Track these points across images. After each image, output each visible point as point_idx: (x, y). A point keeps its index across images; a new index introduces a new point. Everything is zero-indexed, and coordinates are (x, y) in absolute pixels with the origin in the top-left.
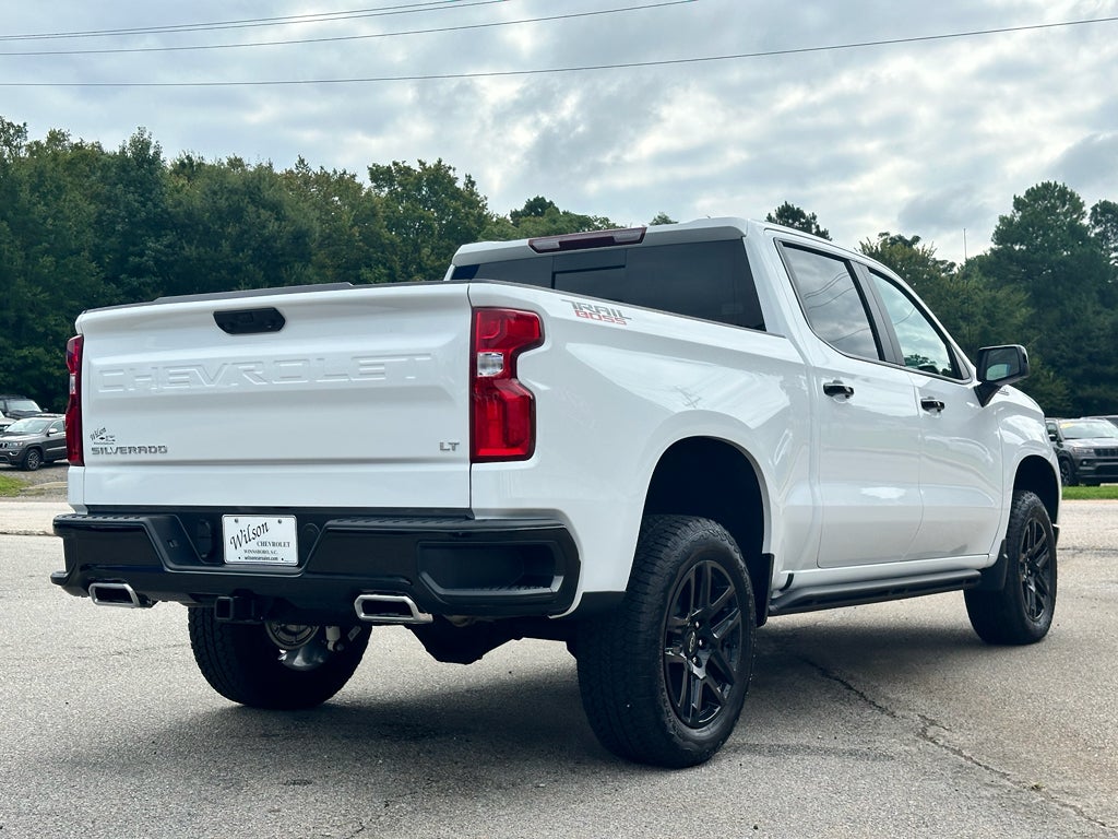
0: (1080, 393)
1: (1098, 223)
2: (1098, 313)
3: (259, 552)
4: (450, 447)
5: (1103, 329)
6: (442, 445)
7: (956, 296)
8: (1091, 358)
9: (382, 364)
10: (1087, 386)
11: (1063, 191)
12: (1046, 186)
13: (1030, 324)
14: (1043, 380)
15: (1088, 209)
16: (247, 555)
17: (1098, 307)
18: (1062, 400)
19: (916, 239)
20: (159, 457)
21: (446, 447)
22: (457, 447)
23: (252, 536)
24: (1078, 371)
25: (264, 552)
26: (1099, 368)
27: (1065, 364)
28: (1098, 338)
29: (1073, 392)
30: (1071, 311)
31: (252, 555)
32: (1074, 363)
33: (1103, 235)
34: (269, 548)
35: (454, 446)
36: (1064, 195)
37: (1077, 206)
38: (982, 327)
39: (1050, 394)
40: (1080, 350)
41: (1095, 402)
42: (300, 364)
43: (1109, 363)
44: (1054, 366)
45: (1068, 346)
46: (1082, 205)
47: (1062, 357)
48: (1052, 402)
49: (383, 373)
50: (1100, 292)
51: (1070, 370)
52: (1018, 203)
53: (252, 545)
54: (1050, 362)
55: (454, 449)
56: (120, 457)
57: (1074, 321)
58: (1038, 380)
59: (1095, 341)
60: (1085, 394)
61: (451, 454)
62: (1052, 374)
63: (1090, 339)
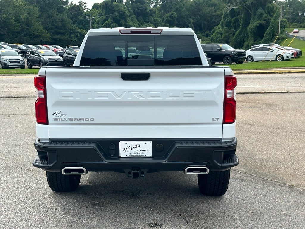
0: (54, 37)
2: (58, 15)
3: (135, 153)
4: (216, 120)
5: (59, 19)
6: (213, 119)
7: (19, 7)
8: (56, 27)
9: (193, 94)
10: (56, 35)
13: (39, 16)
14: (44, 33)
16: (130, 154)
17: (57, 13)
18: (49, 39)
20: (90, 122)
21: (214, 120)
22: (218, 119)
23: (133, 148)
24: (53, 31)
25: (138, 153)
26: (58, 30)
27: (49, 29)
28: (58, 22)
29: (52, 37)
30: (51, 14)
31: (132, 154)
32: (52, 29)
34: (140, 152)
35: (217, 119)
38: (27, 17)
39: (46, 37)
40: (54, 25)
41: (58, 40)
42: (159, 92)
43: (61, 29)
44: (46, 29)
45: (50, 24)
47: (48, 26)
48: (47, 39)
49: (193, 96)
50: (57, 9)
51: (51, 30)
53: (133, 151)
54: (46, 28)
55: (217, 120)
56: (69, 122)
57: (52, 17)
58: (43, 33)
59: (57, 22)
60: (55, 37)
61: (216, 122)
62: (46, 31)
63: (56, 22)
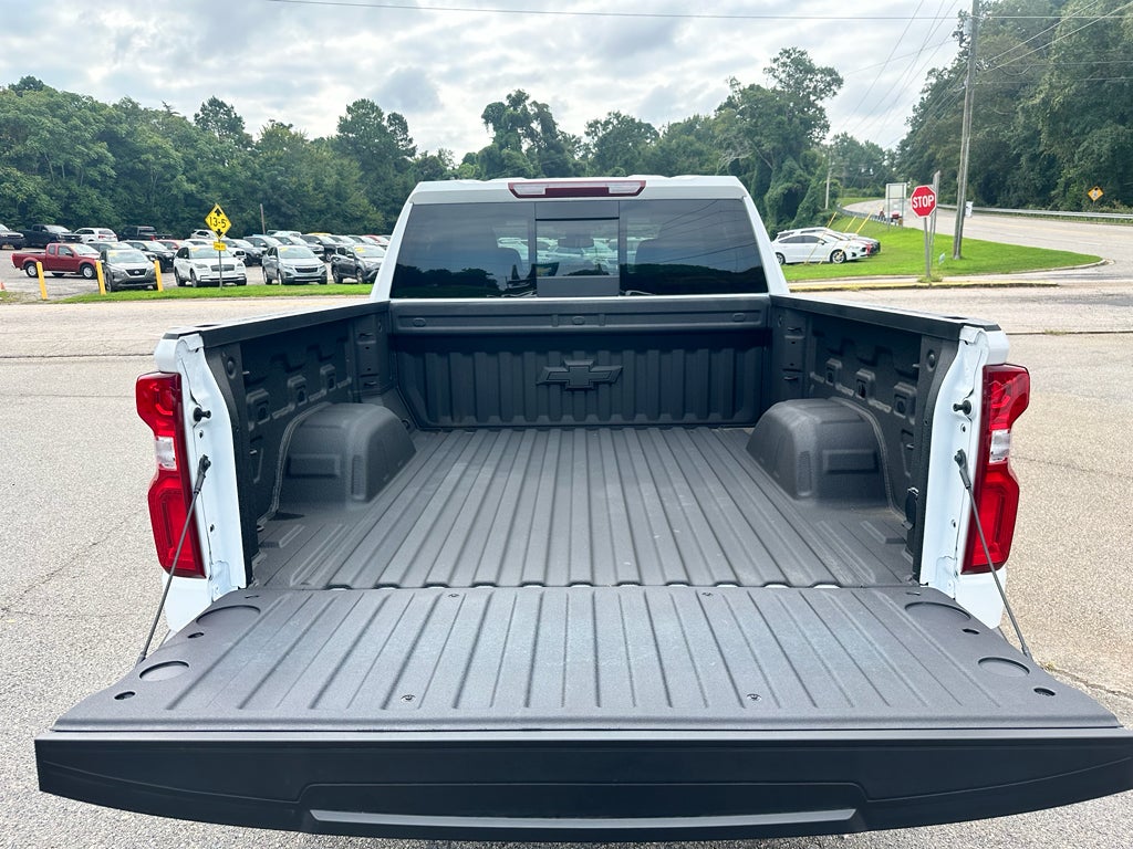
1: (391, 124)
2: (396, 176)
5: (399, 185)
11: (372, 105)
12: (363, 101)
13: (361, 180)
14: (371, 212)
15: (386, 116)
17: (395, 172)
19: (291, 126)
24: (388, 208)
30: (382, 174)
33: (394, 131)
36: (373, 108)
37: (380, 115)
38: (337, 181)
40: (387, 196)
46: (382, 114)
50: (395, 164)
52: (349, 109)
54: (373, 202)
57: (384, 180)
58: (368, 212)
